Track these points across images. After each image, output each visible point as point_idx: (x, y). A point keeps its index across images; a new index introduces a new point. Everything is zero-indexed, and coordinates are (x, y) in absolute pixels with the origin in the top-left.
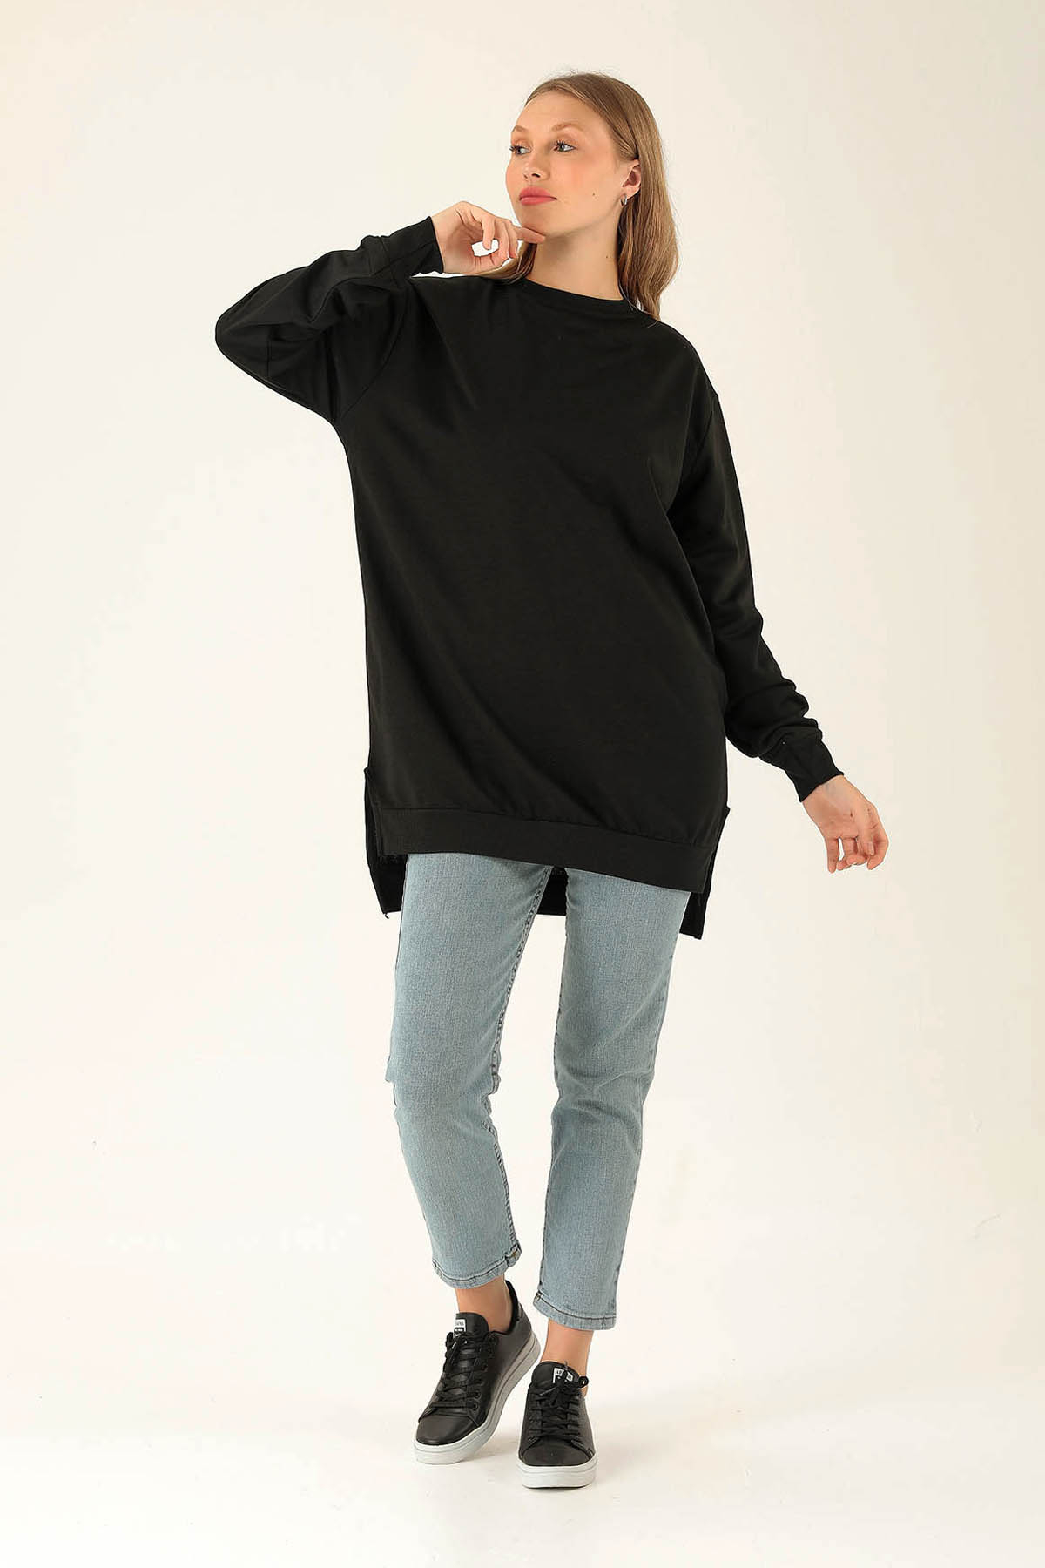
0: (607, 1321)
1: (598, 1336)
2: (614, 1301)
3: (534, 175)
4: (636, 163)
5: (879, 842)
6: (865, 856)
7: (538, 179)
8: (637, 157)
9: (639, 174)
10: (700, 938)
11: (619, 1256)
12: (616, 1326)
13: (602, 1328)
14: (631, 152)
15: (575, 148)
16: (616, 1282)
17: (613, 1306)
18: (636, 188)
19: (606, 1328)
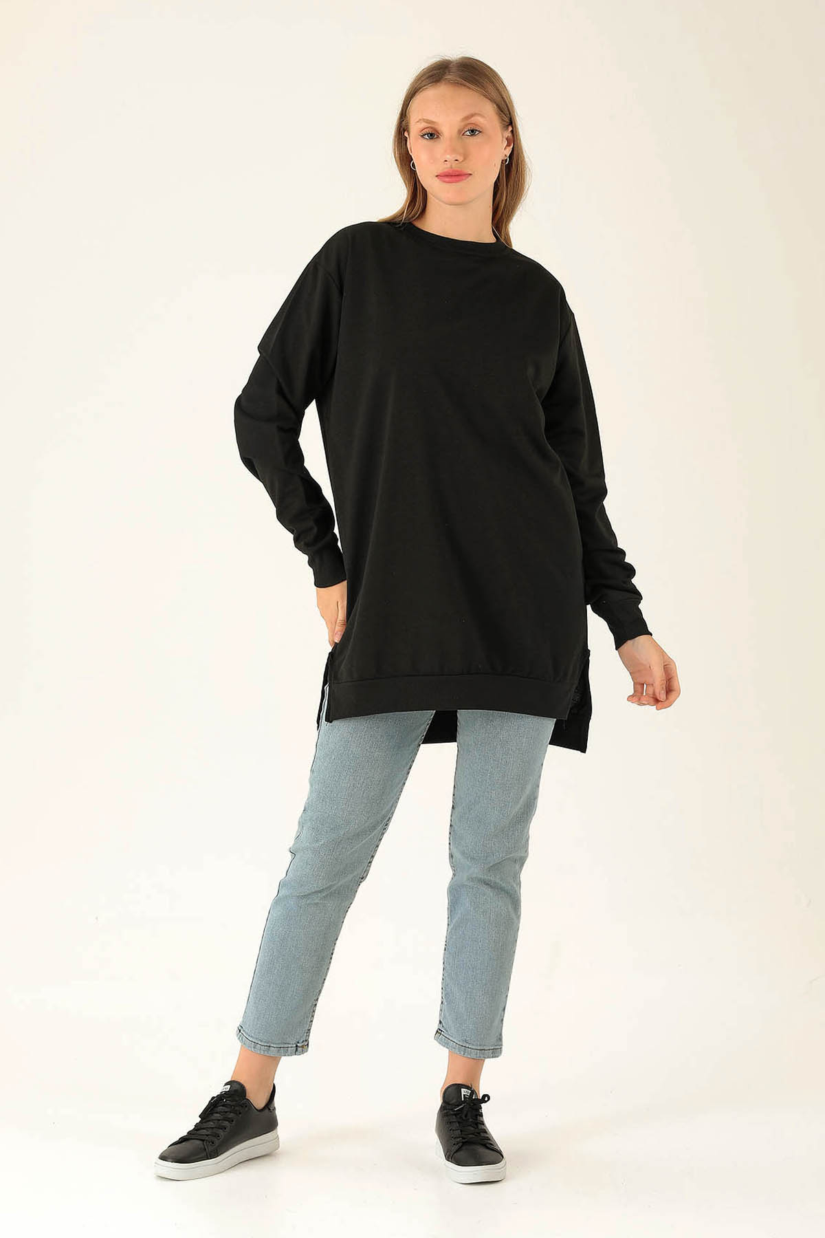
0: (496, 1051)
1: (489, 1063)
2: (501, 1035)
4: (510, 128)
5: (670, 688)
6: (657, 701)
8: (511, 124)
9: (512, 137)
11: (504, 1000)
12: (503, 1054)
13: (493, 1057)
14: (507, 121)
15: (481, 132)
16: (502, 1020)
17: (501, 1039)
19: (495, 1057)
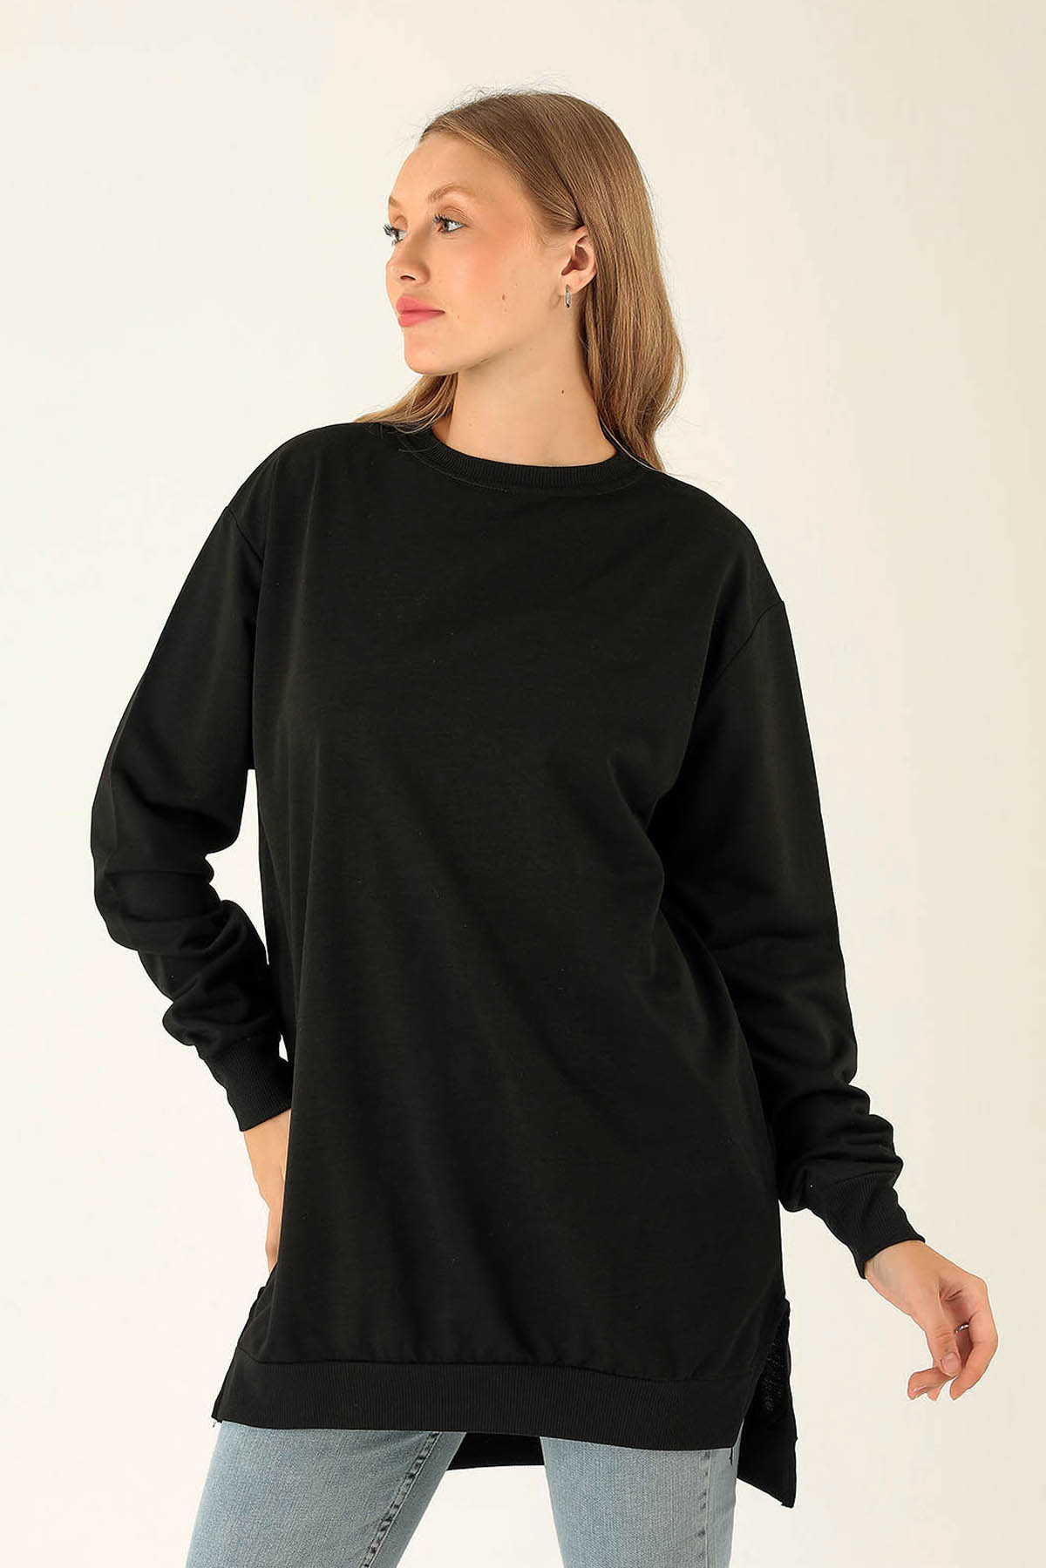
3: (403, 278)
4: (582, 233)
7: (413, 282)
8: (580, 224)
9: (589, 249)
10: (792, 1506)
14: (570, 217)
15: (465, 225)
18: (586, 275)
